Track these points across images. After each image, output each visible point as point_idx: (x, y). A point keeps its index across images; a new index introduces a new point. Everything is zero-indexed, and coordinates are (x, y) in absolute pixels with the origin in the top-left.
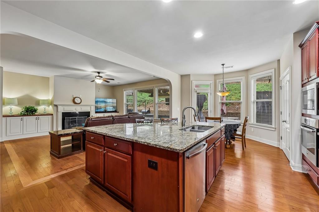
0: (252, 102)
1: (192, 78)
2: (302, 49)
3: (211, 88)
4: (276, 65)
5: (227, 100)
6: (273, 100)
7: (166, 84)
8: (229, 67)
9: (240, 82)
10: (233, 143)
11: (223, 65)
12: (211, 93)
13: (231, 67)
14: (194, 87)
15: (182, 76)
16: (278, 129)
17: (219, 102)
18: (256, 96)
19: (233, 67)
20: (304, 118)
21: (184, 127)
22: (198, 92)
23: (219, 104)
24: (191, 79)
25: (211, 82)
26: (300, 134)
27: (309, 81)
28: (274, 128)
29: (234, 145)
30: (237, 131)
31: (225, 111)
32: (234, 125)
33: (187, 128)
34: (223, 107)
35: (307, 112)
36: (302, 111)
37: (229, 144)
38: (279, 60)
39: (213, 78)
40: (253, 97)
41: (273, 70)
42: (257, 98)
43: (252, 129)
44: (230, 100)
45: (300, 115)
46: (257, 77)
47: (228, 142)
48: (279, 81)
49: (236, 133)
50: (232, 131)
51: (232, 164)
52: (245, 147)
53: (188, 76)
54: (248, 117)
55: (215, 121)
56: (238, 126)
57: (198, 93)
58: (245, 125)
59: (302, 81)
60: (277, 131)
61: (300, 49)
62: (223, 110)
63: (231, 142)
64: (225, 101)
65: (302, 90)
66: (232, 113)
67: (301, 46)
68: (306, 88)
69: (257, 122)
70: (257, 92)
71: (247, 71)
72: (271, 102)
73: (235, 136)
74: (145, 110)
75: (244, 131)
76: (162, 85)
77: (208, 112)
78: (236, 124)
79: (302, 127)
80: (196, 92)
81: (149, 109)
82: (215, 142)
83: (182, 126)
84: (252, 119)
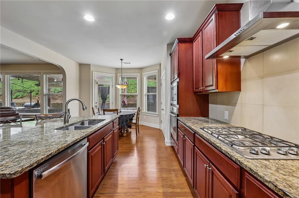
0: (145, 95)
1: (92, 68)
2: (171, 57)
3: (112, 81)
4: (158, 67)
5: (128, 93)
6: (157, 94)
7: (59, 71)
8: (127, 63)
9: (136, 78)
10: (130, 130)
11: (122, 60)
12: (112, 86)
13: (129, 63)
14: (94, 78)
15: (81, 65)
16: (159, 115)
17: (120, 95)
18: (147, 90)
19: (130, 63)
20: (172, 106)
21: (67, 124)
22: (99, 83)
23: (120, 97)
24: (91, 70)
25: (113, 75)
26: (170, 118)
27: (174, 81)
28: (157, 115)
29: (131, 132)
30: (133, 120)
31: (126, 103)
32: (130, 115)
33: (71, 125)
34: (125, 99)
35: (173, 102)
36: (171, 102)
37: (127, 132)
38: (160, 64)
39: (114, 72)
40: (145, 91)
41: (157, 71)
42: (148, 92)
43: (145, 117)
44: (131, 93)
45: (170, 104)
46: (147, 75)
47: (126, 130)
48: (160, 80)
49: (132, 122)
50: (127, 121)
51: (125, 152)
52: (139, 132)
53: (88, 65)
54: (141, 108)
55: (114, 113)
56: (133, 115)
57: (99, 85)
58: (138, 114)
59: (171, 80)
60: (159, 117)
61: (170, 57)
62: (124, 102)
63: (128, 130)
64: (126, 94)
65: (171, 86)
66: (132, 104)
67: (171, 55)
68: (173, 85)
69: (148, 110)
70: (148, 87)
71: (141, 69)
72: (156, 95)
73: (132, 125)
74: (29, 104)
75: (138, 119)
76: (53, 71)
77: (109, 104)
78: (131, 114)
79: (170, 113)
80: (97, 83)
81: (38, 101)
82: (104, 137)
83: (65, 123)
84: (145, 109)
